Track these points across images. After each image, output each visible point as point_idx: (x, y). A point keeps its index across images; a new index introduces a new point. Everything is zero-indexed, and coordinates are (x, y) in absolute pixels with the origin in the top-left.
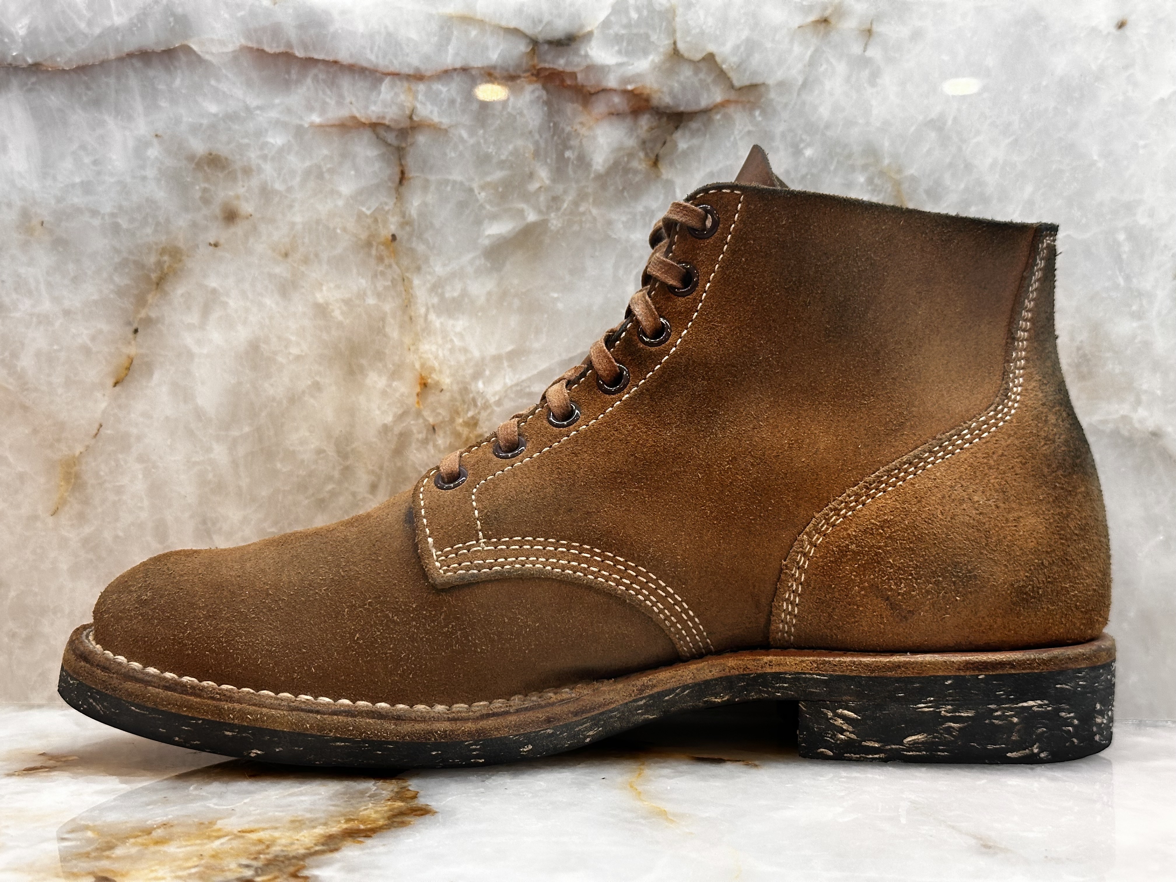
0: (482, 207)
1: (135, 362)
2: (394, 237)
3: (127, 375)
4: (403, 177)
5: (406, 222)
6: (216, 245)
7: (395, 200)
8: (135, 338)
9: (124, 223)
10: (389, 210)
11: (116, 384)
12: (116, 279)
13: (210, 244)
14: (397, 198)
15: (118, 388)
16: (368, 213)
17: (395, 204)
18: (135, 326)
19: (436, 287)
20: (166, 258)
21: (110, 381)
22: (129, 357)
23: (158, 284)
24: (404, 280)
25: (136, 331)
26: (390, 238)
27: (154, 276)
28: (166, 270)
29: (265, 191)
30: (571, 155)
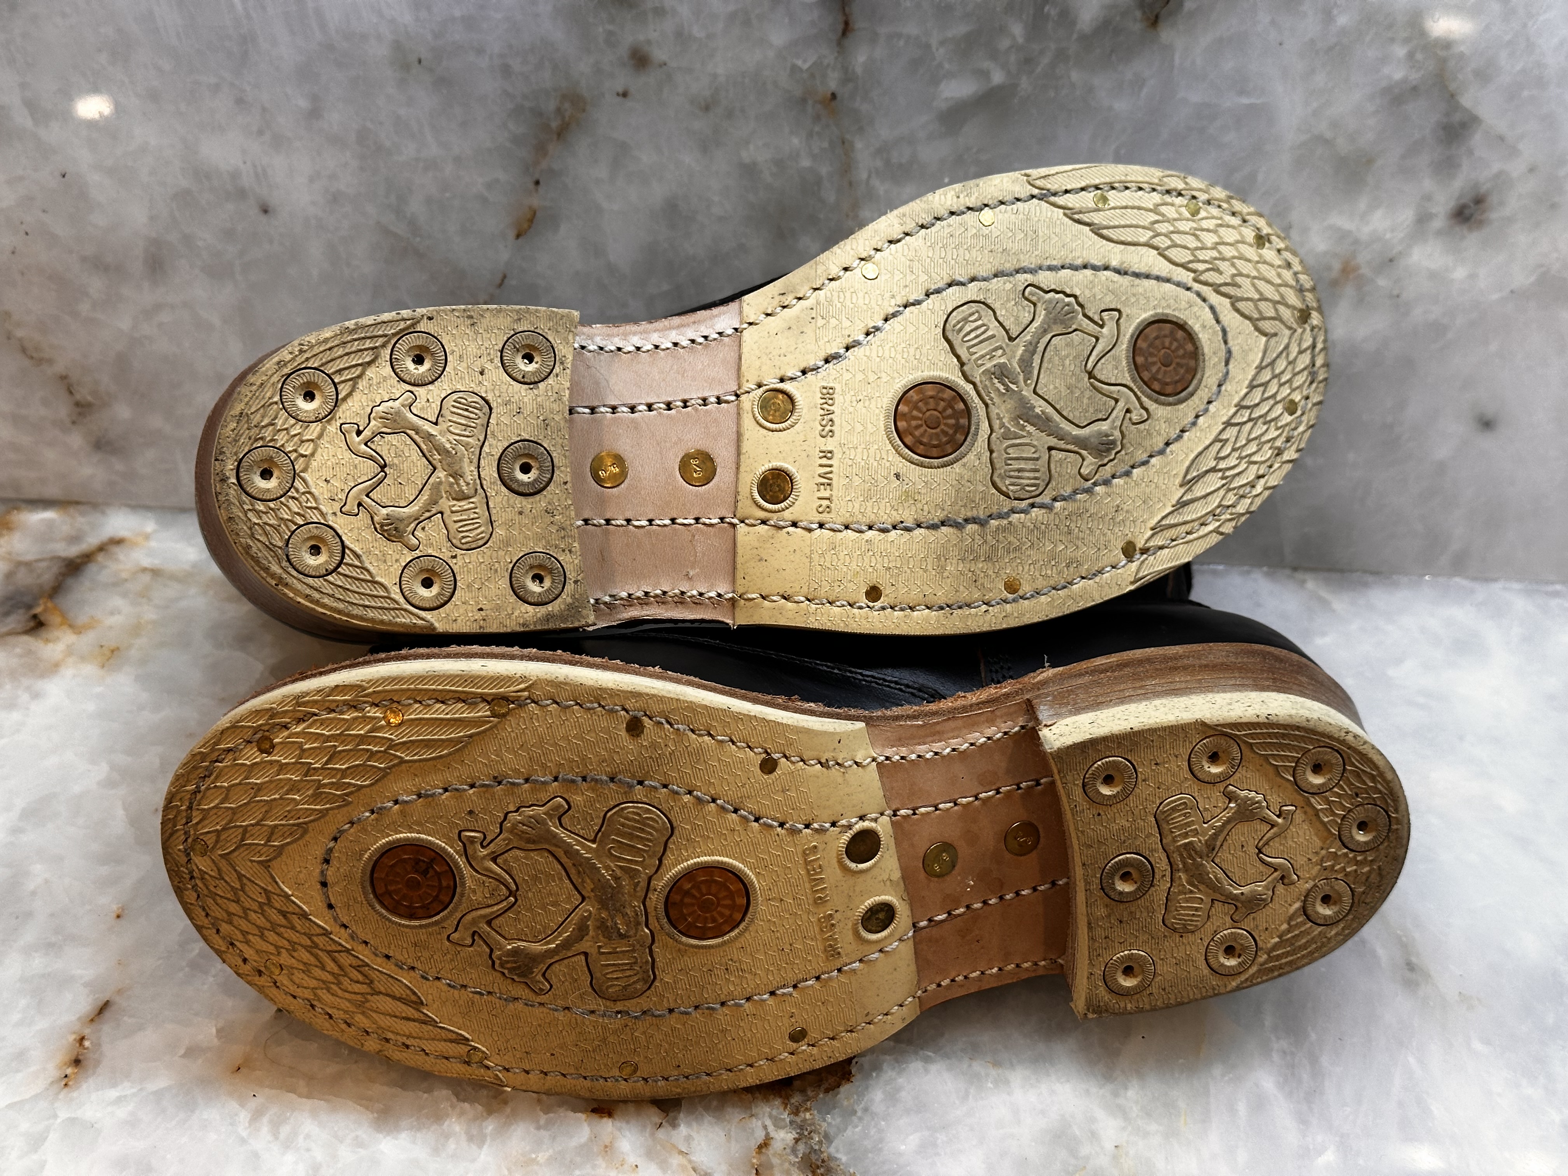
0: (940, 66)
1: (538, 215)
2: (834, 96)
3: (530, 227)
4: (847, 29)
5: (848, 77)
6: (625, 95)
7: (836, 54)
8: (537, 190)
9: (516, 64)
10: (828, 65)
11: (518, 236)
12: (511, 126)
13: (618, 94)
14: (838, 52)
15: (520, 240)
16: (805, 66)
17: (836, 58)
18: (537, 176)
19: (882, 151)
20: (567, 105)
21: (511, 234)
22: (530, 208)
23: (559, 135)
24: (843, 143)
25: (537, 183)
26: (829, 95)
27: (554, 125)
28: (567, 119)
29: (681, 37)
30: (1051, 10)
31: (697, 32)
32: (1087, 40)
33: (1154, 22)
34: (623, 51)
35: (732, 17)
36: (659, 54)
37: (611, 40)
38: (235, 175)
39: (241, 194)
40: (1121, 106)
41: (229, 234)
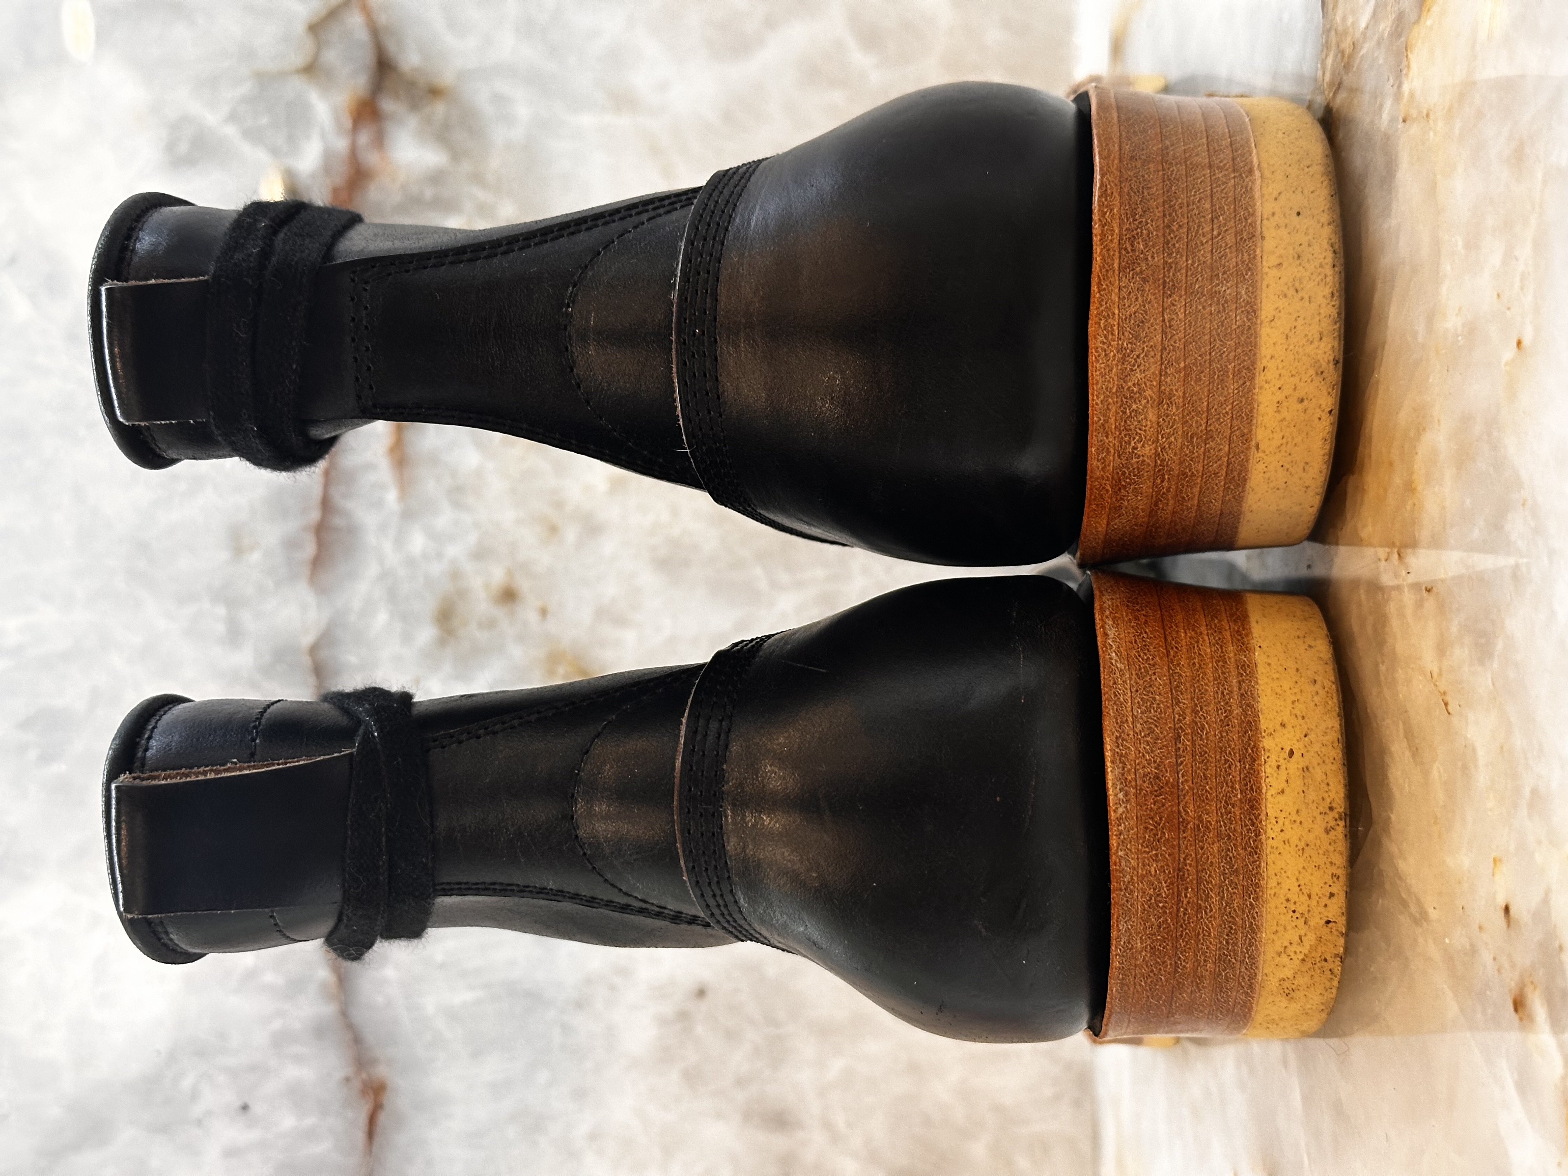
6: (544, 612)
13: (544, 618)
29: (481, 554)
30: (429, 193)
31: (472, 539)
32: (456, 154)
33: (435, 92)
34: (499, 612)
35: (457, 505)
36: (497, 575)
37: (490, 624)
38: (663, 1022)
39: (683, 1016)
40: (523, 112)
41: (731, 1036)
